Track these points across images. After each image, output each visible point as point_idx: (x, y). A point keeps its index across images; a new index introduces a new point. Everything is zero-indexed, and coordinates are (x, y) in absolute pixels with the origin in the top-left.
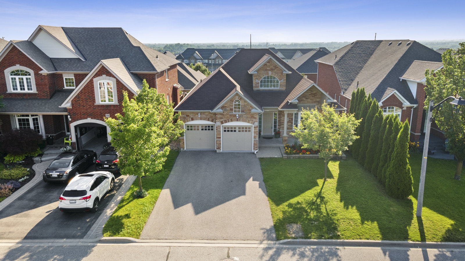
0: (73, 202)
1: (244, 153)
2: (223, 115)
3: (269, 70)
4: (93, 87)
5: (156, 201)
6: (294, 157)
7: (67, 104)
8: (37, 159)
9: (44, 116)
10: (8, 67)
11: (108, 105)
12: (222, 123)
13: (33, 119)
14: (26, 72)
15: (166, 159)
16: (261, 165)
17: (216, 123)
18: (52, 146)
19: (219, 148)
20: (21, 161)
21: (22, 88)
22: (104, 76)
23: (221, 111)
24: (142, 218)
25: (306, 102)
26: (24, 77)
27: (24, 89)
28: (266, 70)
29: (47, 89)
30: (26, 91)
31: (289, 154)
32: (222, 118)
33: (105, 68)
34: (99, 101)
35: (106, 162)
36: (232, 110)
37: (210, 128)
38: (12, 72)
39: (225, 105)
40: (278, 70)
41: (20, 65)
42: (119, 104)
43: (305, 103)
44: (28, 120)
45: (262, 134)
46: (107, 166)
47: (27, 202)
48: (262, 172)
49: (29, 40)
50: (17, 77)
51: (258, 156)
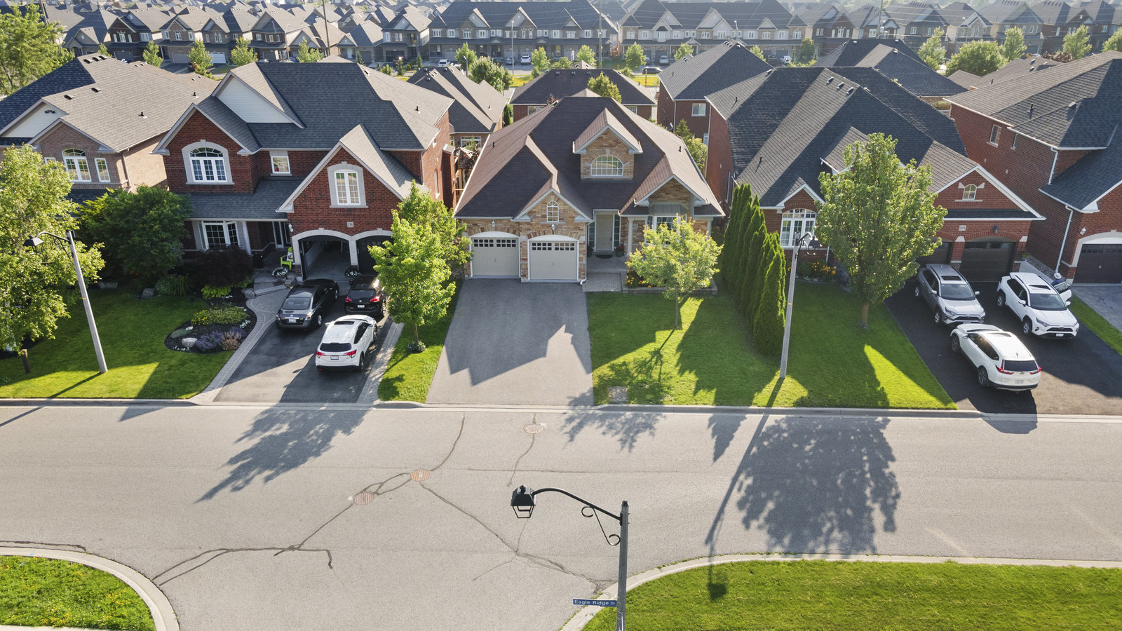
0: (335, 358)
1: (565, 283)
2: (532, 224)
3: (606, 146)
4: (328, 181)
5: (439, 356)
6: (638, 291)
7: (287, 207)
8: (249, 293)
9: (249, 224)
10: (188, 144)
11: (351, 209)
12: (529, 237)
13: (229, 226)
14: (215, 151)
15: (450, 299)
16: (588, 304)
17: (519, 236)
18: (262, 270)
19: (525, 276)
20: (227, 295)
21: (210, 177)
22: (344, 163)
23: (527, 218)
24: (424, 378)
25: (666, 199)
26: (213, 159)
27: (213, 179)
28: (602, 146)
29: (249, 178)
30: (216, 181)
31: (631, 287)
32: (530, 230)
33: (345, 151)
34: (336, 202)
35: (360, 301)
36: (544, 216)
37: (511, 243)
38: (195, 151)
39: (534, 210)
40: (620, 147)
41: (207, 141)
42: (367, 207)
43: (664, 201)
44: (221, 228)
45: (595, 249)
46: (363, 306)
47: (265, 357)
48: (588, 315)
49: (213, 96)
50: (202, 159)
51: (585, 290)
